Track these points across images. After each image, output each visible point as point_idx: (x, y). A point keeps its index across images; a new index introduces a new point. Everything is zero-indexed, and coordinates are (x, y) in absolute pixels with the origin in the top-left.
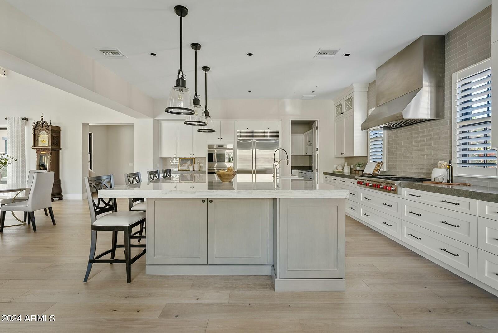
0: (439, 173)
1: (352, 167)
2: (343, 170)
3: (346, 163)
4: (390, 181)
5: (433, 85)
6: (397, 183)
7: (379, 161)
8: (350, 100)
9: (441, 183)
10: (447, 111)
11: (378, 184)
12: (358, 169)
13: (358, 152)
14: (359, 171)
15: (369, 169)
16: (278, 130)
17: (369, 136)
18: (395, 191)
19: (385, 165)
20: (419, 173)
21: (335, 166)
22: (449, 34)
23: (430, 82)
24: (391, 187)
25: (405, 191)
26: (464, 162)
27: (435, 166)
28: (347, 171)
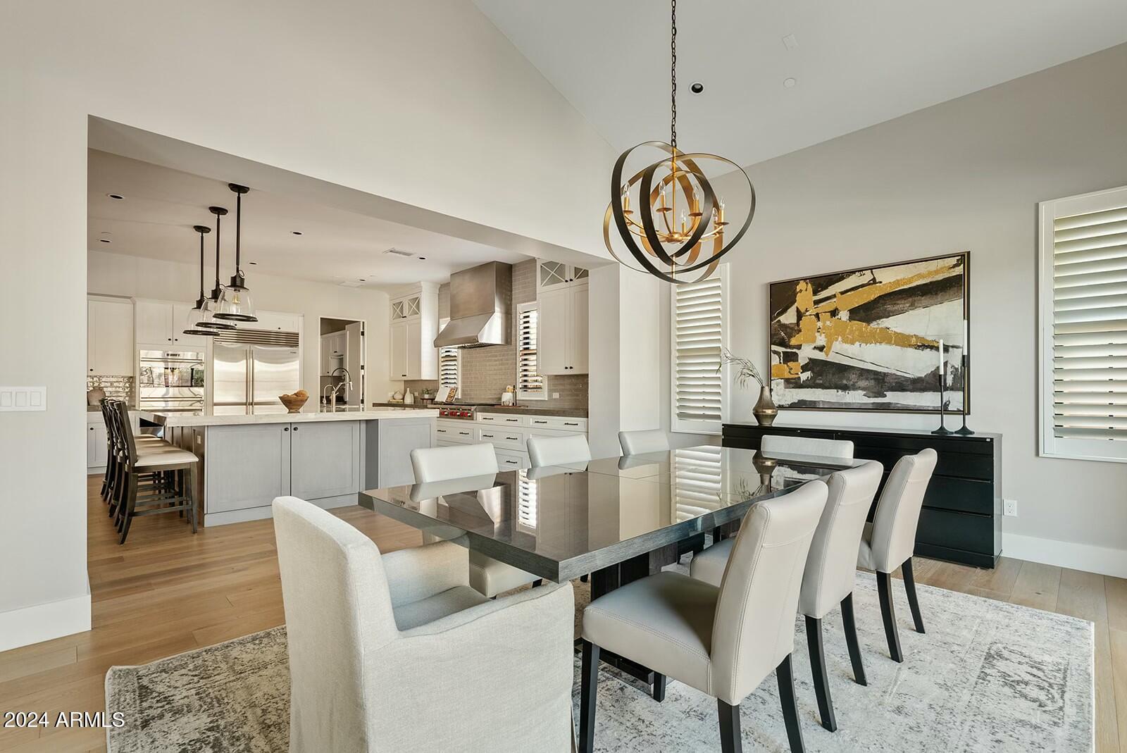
0: (507, 397)
1: (416, 394)
2: (403, 399)
3: (408, 389)
4: (466, 407)
5: (503, 311)
6: (473, 408)
7: (453, 386)
8: (416, 302)
9: (508, 406)
10: (513, 339)
11: (455, 411)
12: (426, 396)
13: (427, 373)
14: (427, 399)
15: (442, 396)
16: (297, 332)
17: (440, 353)
18: (471, 418)
19: (459, 391)
20: (493, 399)
21: (390, 394)
22: (515, 265)
23: (501, 308)
24: (468, 413)
25: (480, 416)
26: (525, 386)
27: (505, 390)
28: (409, 400)
